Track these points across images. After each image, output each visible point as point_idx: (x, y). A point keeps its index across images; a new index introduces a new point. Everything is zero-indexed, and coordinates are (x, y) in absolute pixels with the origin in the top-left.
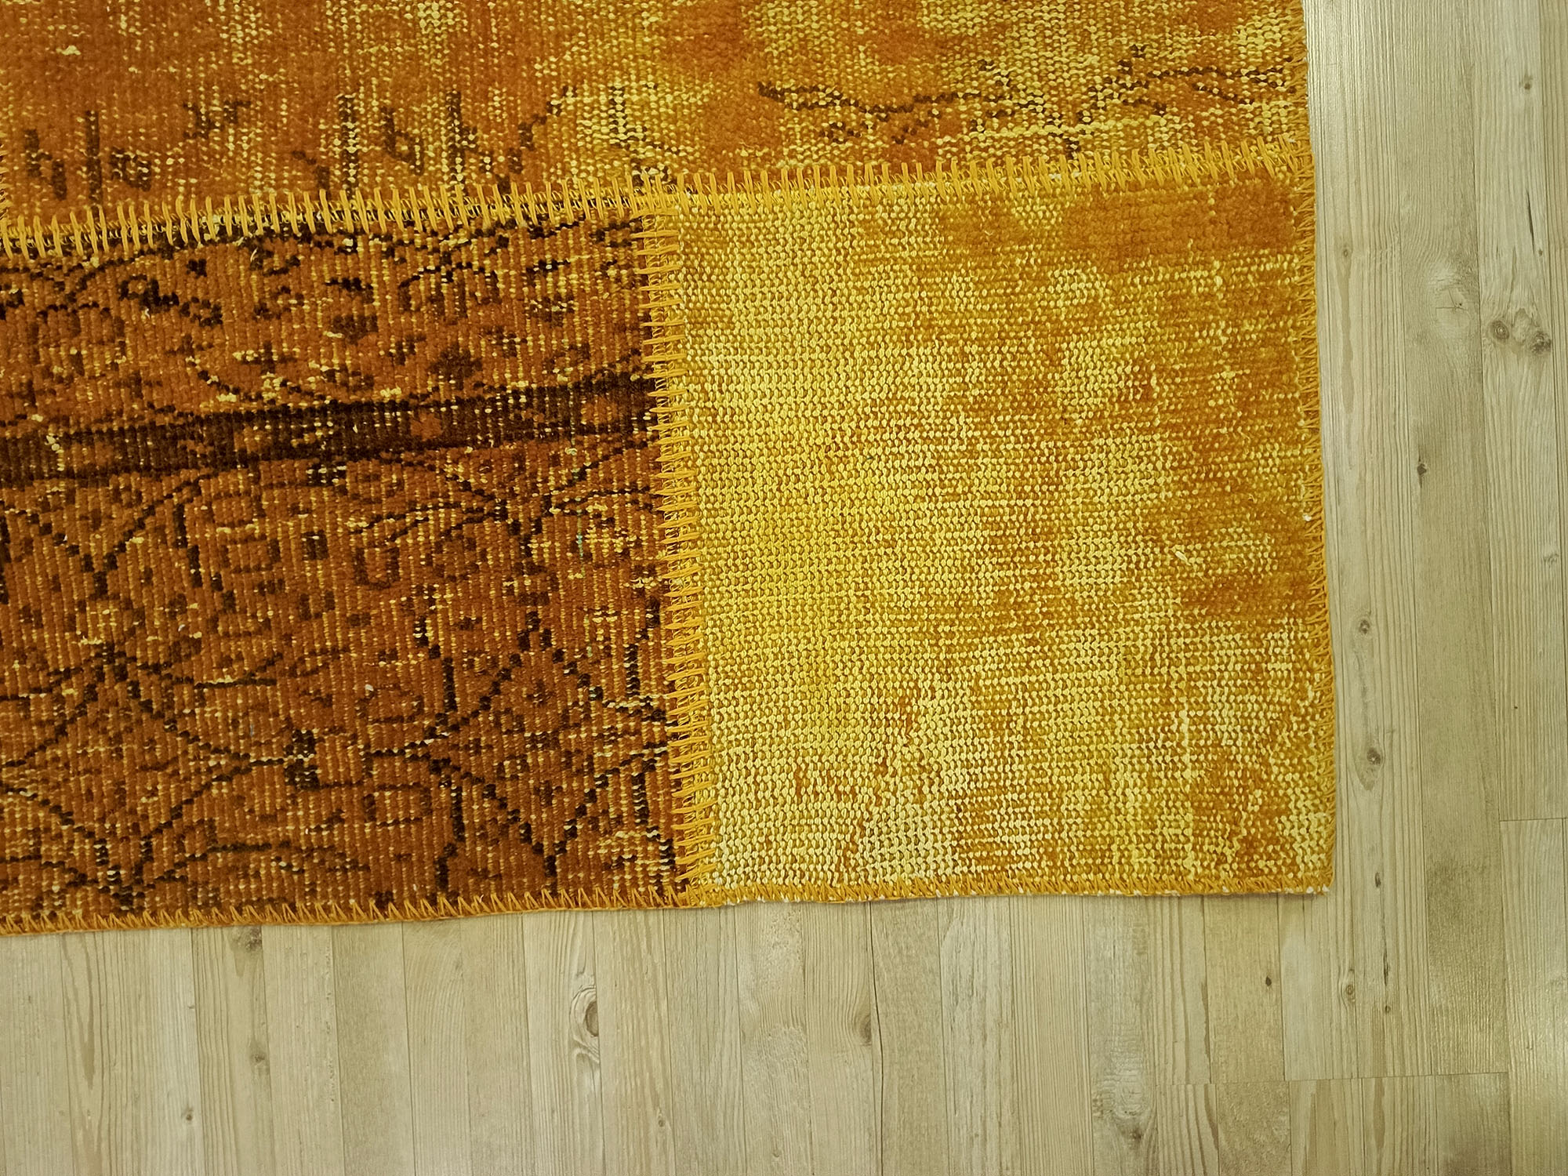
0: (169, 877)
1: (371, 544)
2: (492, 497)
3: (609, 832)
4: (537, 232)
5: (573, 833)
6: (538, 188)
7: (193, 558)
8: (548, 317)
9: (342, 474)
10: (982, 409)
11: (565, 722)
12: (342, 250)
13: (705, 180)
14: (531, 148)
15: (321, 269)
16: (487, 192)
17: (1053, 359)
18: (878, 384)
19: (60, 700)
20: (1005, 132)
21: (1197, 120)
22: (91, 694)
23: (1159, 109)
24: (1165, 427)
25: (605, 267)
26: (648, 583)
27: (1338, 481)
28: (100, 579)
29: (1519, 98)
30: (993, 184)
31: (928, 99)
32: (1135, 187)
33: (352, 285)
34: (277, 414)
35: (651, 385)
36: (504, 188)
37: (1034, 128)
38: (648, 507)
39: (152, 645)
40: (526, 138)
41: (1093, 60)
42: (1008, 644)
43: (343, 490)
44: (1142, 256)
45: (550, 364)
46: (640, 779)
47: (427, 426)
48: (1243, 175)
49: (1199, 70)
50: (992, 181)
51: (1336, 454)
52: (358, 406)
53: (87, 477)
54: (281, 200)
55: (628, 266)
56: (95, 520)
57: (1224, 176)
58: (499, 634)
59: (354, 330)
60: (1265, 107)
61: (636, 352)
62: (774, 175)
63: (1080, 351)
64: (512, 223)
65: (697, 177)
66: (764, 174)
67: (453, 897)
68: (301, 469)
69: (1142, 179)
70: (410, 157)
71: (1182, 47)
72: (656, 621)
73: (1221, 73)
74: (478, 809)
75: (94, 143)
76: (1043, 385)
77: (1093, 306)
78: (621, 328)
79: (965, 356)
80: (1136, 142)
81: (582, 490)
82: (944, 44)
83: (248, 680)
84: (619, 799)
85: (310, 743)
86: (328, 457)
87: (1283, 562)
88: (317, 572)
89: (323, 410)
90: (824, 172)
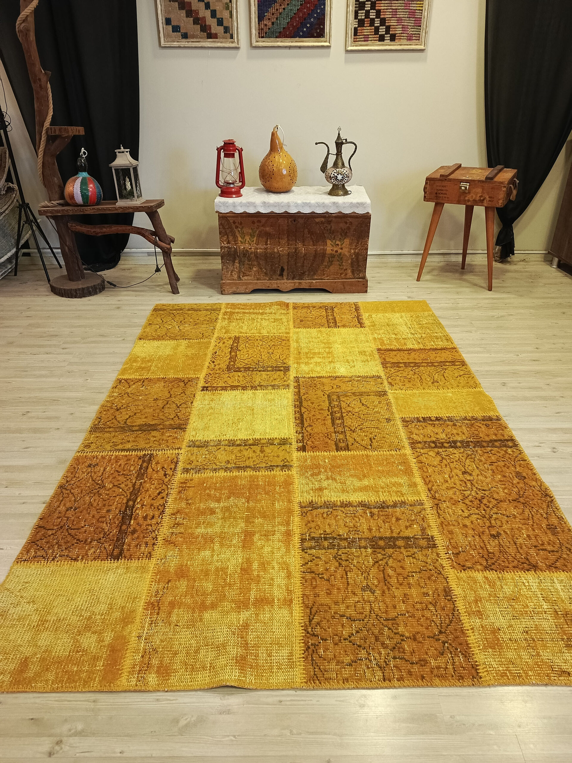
0: (62, 492)
1: (106, 519)
2: (107, 536)
3: (34, 551)
4: (154, 544)
5: (38, 546)
6: (162, 544)
7: (115, 497)
8: (137, 545)
9: (120, 515)
10: (89, 618)
11: (60, 546)
12: (159, 516)
13: (155, 570)
14: (169, 544)
15: (157, 513)
16: (164, 537)
17: (94, 633)
18: (102, 598)
19: (99, 481)
20: (147, 624)
21: (137, 665)
22: (98, 484)
23: (142, 656)
24: (69, 656)
25: (143, 554)
26: (80, 558)
27: (39, 697)
28: (117, 486)
29: (118, 750)
30: (136, 621)
31: (159, 610)
32: (127, 650)
33: (153, 517)
34: (133, 506)
35: (118, 560)
36: (164, 539)
37: (146, 630)
38: (94, 559)
39: (102, 491)
40: (172, 543)
41: (157, 643)
42: (36, 622)
43: (117, 515)
44: (110, 652)
45: (128, 545)
46: (42, 556)
47: (124, 527)
48: (121, 674)
49: (149, 665)
50: (138, 620)
52: (132, 518)
53: (134, 485)
54: (171, 509)
55: (142, 557)
56: (126, 486)
57: (122, 670)
58: (81, 537)
59: (145, 518)
60: (135, 679)
61: (125, 558)
62: (152, 582)
63: (94, 637)
64: (157, 540)
65: (156, 569)
66: (153, 580)
67: (36, 528)
68: (123, 509)
69: (128, 652)
70: (174, 527)
71: (155, 662)
72: (72, 559)
73: (146, 670)
74: (50, 532)
75: (188, 487)
76: (89, 631)
77: (103, 641)
78: (131, 555)
79: (102, 615)
80: (137, 651)
81: (102, 549)
82: (170, 613)
83: (90, 503)
84: (41, 553)
85: (75, 510)
86: (124, 513)
87: (25, 679)
88: (104, 511)
89: (132, 513)
90: (150, 590)
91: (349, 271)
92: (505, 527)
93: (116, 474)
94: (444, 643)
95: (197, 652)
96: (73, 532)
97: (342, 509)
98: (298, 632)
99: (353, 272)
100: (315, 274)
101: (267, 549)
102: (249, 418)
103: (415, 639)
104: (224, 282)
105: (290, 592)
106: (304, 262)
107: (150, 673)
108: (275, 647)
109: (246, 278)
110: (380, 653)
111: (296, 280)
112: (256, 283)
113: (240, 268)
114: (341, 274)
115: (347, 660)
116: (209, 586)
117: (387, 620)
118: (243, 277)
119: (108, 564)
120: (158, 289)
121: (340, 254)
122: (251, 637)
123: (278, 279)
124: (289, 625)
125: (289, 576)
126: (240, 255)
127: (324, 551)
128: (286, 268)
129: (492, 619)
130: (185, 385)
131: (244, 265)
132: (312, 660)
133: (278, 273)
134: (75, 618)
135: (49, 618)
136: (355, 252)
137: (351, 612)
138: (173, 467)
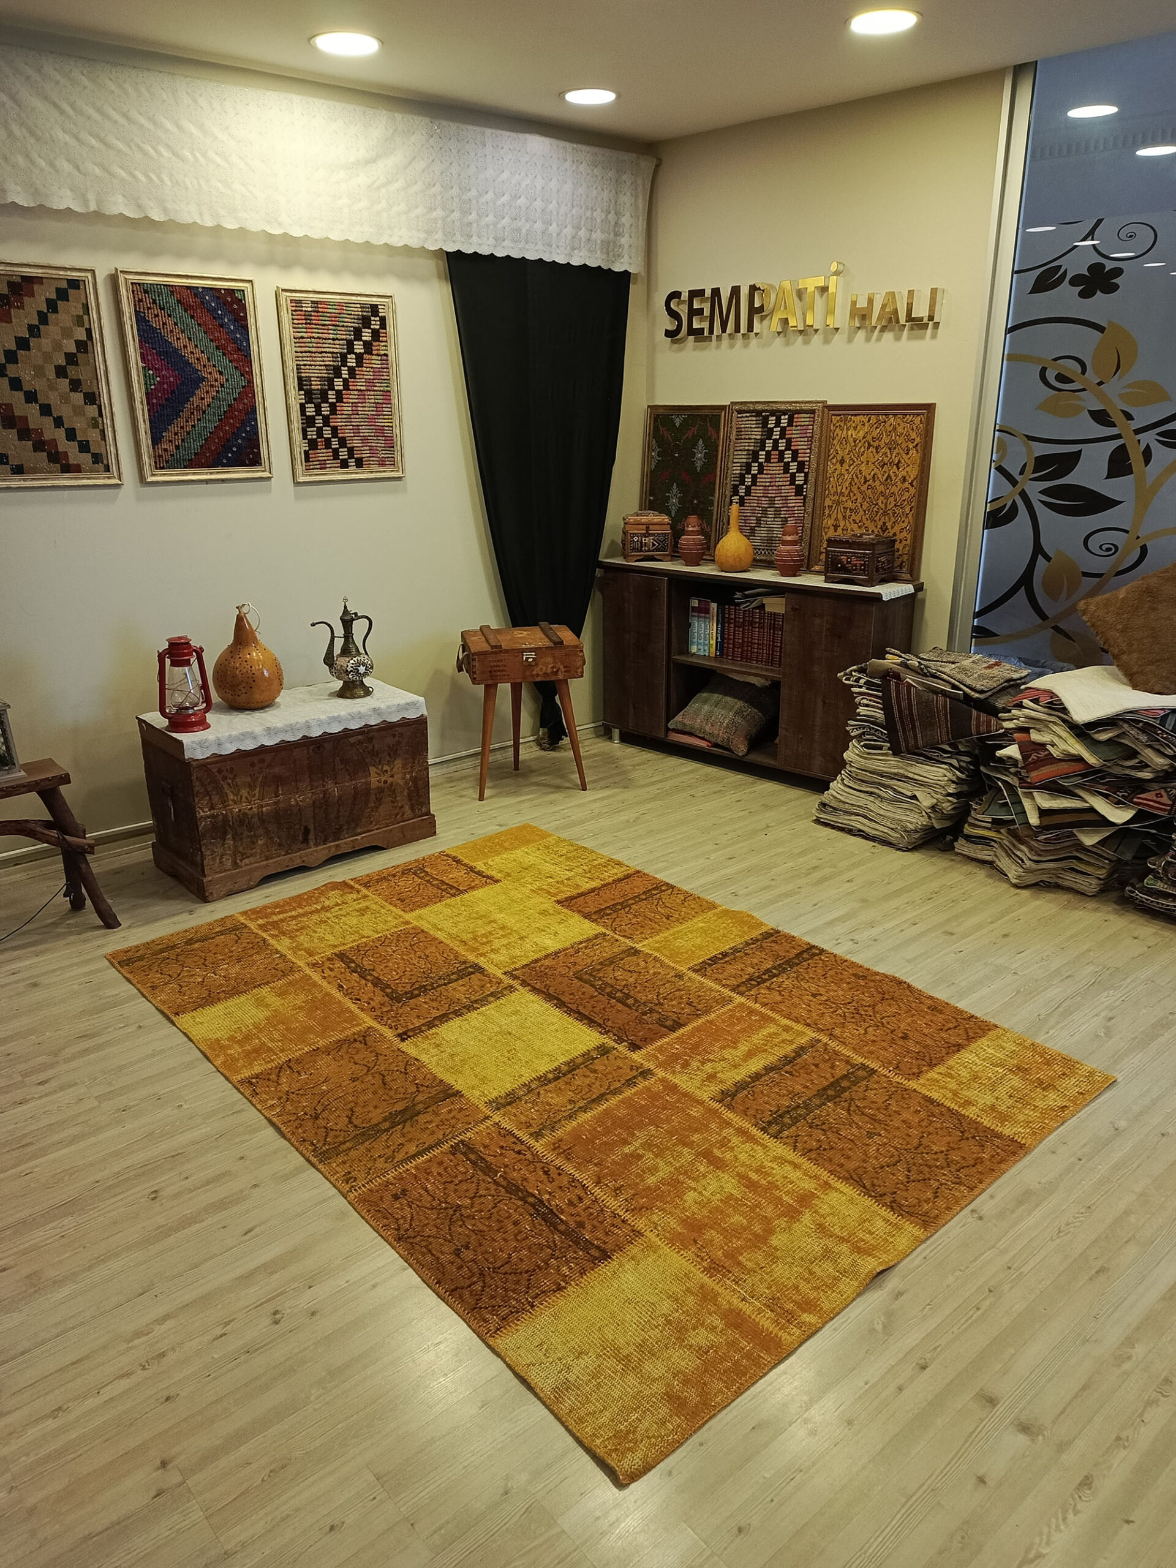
1: (525, 1233)
2: (556, 1247)
3: (493, 1315)
4: (623, 1221)
5: (487, 1308)
6: (633, 1216)
7: (494, 1207)
8: (606, 1233)
9: (537, 1219)
10: (669, 1322)
11: (514, 1291)
12: (586, 1193)
13: (665, 1241)
14: (640, 1211)
15: (578, 1192)
16: (623, 1209)
17: (695, 1328)
18: (652, 1299)
19: (440, 1204)
20: (734, 1286)
21: (778, 1319)
22: (445, 1208)
23: (772, 1310)
24: (703, 1361)
25: (627, 1236)
26: (563, 1284)
28: (475, 1197)
29: (862, 1384)
30: (721, 1291)
31: (725, 1268)
32: (750, 1318)
33: (580, 1199)
34: (541, 1201)
35: (610, 1258)
36: (627, 1211)
37: (741, 1290)
38: (581, 1274)
39: (467, 1212)
40: (641, 1209)
41: (767, 1292)
42: (617, 1365)
43: (533, 1221)
44: (736, 1329)
45: (597, 1239)
46: (512, 1313)
47: (561, 1227)
48: (776, 1336)
49: (788, 1312)
51: (737, 1406)
52: (555, 1214)
53: (497, 1184)
54: (586, 1179)
55: (632, 1239)
56: (488, 1189)
57: (771, 1333)
58: (524, 1266)
59: (572, 1204)
61: (614, 1251)
62: (679, 1252)
63: (702, 1332)
64: (621, 1216)
65: (664, 1239)
66: (677, 1250)
68: (532, 1211)
69: (753, 1318)
70: (617, 1194)
71: (790, 1306)
72: (555, 1292)
73: (792, 1316)
74: (478, 1287)
75: (569, 1149)
76: (687, 1330)
77: (716, 1328)
78: (617, 1246)
79: (677, 1311)
80: (760, 1311)
81: (574, 1260)
82: (739, 1264)
83: (473, 1231)
84: (504, 1311)
86: (539, 1214)
88: (510, 1227)
89: (548, 1208)
90: (689, 1260)
91: (407, 808)
92: (902, 1026)
93: (452, 1187)
94: (974, 1137)
95: (811, 1273)
96: (506, 1268)
97: (757, 1083)
98: (868, 1202)
99: (412, 808)
100: (357, 826)
101: (743, 1157)
102: (518, 1045)
103: (953, 1149)
104: (210, 878)
105: (816, 1177)
106: (338, 811)
107: (800, 1316)
108: (867, 1224)
109: (247, 861)
110: (945, 1175)
111: (330, 842)
112: (267, 865)
113: (235, 846)
114: (396, 815)
115: (929, 1194)
116: (737, 1219)
117: (916, 1148)
118: (241, 861)
119: (605, 1269)
120: (61, 930)
121: (392, 784)
122: (837, 1230)
123: (300, 849)
124: (851, 1201)
125: (796, 1166)
126: (233, 823)
127: (794, 1128)
128: (311, 827)
129: (981, 1102)
130: (366, 1044)
131: (241, 839)
132: (907, 1212)
133: (301, 838)
134: (655, 1333)
135: (625, 1352)
136: (411, 777)
137: (883, 1161)
138: (514, 1140)
